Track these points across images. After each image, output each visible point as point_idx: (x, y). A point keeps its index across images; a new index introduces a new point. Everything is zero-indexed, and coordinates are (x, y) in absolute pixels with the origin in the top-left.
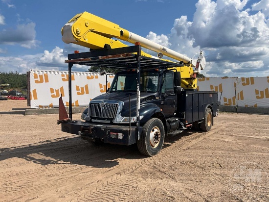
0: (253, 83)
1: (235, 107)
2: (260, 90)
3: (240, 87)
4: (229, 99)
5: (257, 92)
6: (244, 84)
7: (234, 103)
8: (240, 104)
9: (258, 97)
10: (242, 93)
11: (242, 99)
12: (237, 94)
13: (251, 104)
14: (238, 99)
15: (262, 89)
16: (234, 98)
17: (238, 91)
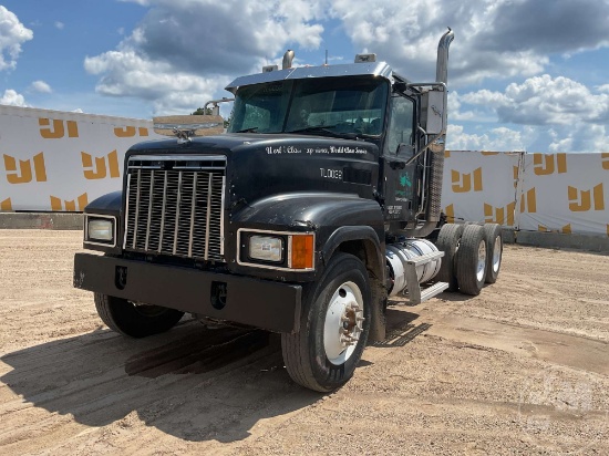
0: (562, 169)
1: (512, 230)
2: (581, 188)
3: (530, 179)
4: (497, 210)
5: (572, 193)
6: (539, 171)
7: (511, 220)
8: (527, 222)
9: (573, 207)
10: (532, 193)
11: (532, 209)
12: (519, 198)
13: (555, 224)
14: (522, 210)
15: (585, 185)
16: (511, 207)
17: (524, 188)
